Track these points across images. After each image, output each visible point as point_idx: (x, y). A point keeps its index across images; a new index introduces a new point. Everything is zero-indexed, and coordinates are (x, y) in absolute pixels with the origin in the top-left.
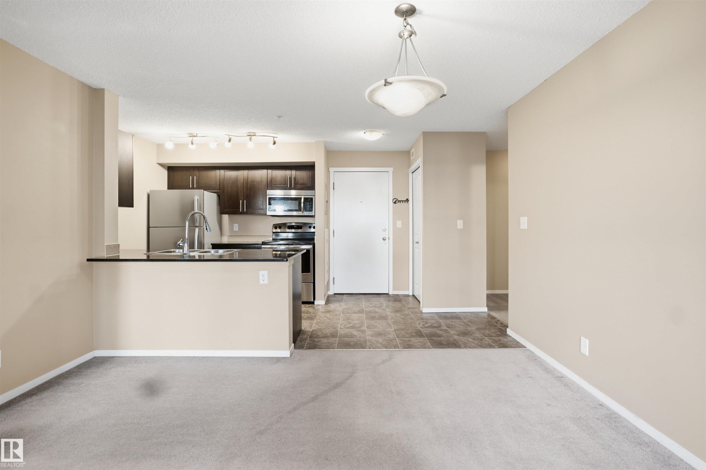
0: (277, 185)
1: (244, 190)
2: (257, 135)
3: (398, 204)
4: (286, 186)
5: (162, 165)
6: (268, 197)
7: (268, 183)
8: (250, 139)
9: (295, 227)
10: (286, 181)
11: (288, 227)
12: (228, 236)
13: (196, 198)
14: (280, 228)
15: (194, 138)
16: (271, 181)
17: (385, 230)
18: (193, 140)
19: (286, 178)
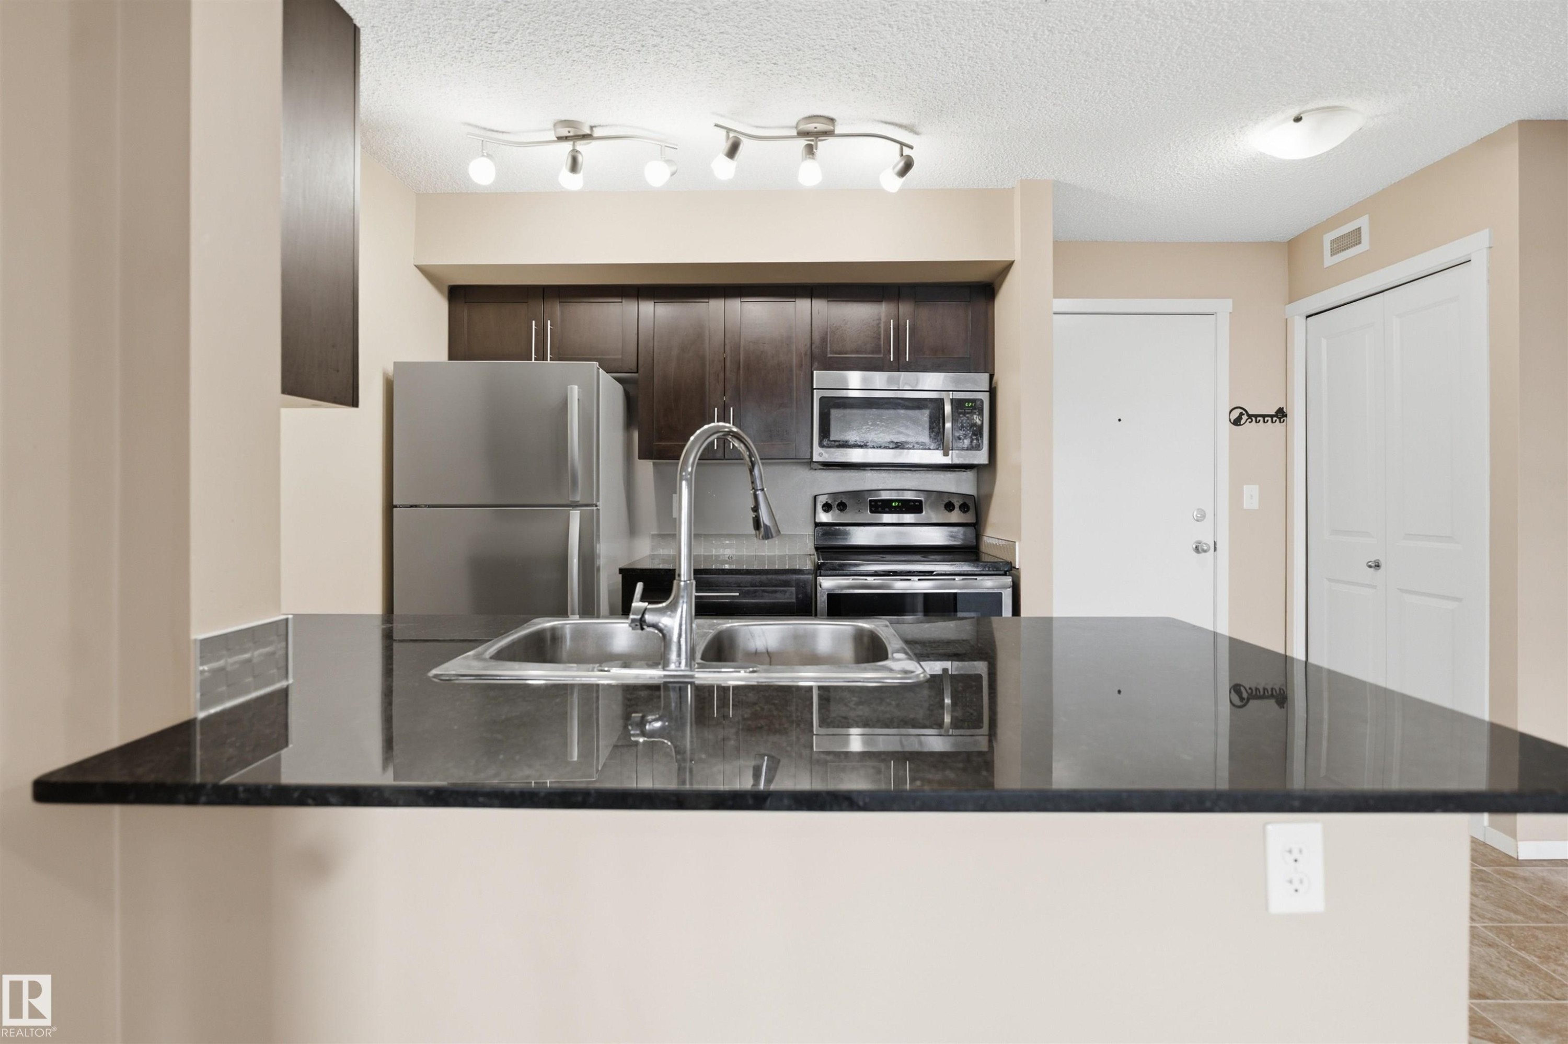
0: (846, 354)
1: (728, 373)
2: (838, 131)
3: (1249, 427)
4: (882, 356)
5: (428, 273)
6: (817, 395)
7: (813, 347)
8: (810, 150)
9: (893, 504)
10: (879, 339)
11: (871, 506)
12: (653, 535)
13: (575, 392)
14: (842, 507)
15: (581, 146)
16: (824, 340)
17: (1204, 516)
18: (580, 152)
19: (880, 327)
